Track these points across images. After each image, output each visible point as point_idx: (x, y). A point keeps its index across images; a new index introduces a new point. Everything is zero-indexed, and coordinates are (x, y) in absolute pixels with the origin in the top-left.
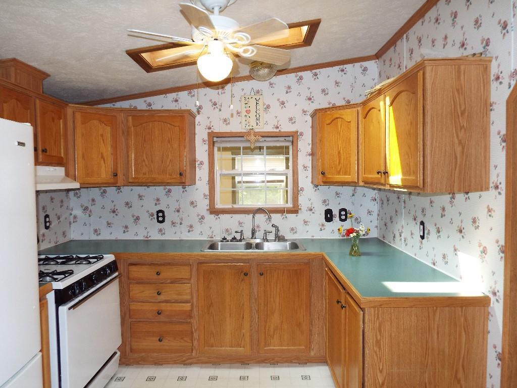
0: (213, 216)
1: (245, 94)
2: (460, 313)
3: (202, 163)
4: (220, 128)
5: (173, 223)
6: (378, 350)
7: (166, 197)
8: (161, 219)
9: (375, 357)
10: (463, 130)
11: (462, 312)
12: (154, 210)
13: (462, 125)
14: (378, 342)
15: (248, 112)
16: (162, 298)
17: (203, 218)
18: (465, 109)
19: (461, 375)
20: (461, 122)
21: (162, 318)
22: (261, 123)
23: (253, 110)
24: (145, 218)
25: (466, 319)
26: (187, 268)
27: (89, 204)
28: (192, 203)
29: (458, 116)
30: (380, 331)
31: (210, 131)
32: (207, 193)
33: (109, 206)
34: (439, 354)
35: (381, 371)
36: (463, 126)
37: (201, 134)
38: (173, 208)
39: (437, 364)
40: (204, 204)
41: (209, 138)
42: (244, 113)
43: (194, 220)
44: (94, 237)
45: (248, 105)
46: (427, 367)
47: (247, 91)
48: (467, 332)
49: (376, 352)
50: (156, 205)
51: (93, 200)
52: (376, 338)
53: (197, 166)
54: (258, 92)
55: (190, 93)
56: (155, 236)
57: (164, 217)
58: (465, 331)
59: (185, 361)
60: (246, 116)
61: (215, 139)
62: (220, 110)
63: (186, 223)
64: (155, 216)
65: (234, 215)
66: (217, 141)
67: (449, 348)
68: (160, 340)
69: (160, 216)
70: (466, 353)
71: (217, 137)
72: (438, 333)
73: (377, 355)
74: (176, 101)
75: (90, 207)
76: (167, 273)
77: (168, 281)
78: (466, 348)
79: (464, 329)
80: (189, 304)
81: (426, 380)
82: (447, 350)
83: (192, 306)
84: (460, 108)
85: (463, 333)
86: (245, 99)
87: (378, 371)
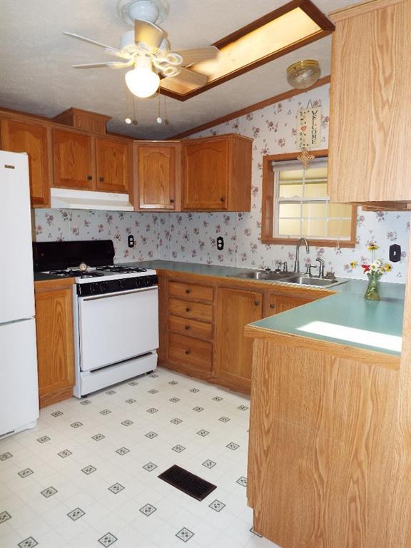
0: (264, 245)
1: (302, 108)
2: (367, 374)
3: (256, 190)
4: (275, 150)
5: (230, 250)
6: (265, 390)
7: (225, 224)
8: (220, 246)
9: (262, 399)
10: (387, 107)
11: (370, 373)
12: (215, 237)
13: (385, 99)
14: (266, 382)
15: (303, 128)
16: (190, 314)
17: (255, 247)
18: (392, 73)
19: (362, 456)
20: (384, 95)
21: (189, 333)
22: (318, 140)
23: (309, 125)
24: (208, 244)
25: (374, 383)
26: (210, 290)
27: (169, 229)
28: (246, 231)
29: (380, 85)
30: (268, 370)
31: (265, 155)
32: (260, 221)
33: (183, 232)
34: (335, 418)
35: (267, 416)
36: (388, 100)
37: (257, 159)
38: (230, 236)
39: (331, 432)
40: (256, 232)
41: (264, 163)
42: (299, 131)
43: (248, 250)
44: (172, 259)
45: (303, 121)
46: (318, 429)
47: (304, 105)
48: (375, 402)
49: (263, 393)
50: (217, 232)
51: (173, 226)
52: (265, 377)
53: (252, 192)
54: (316, 103)
55: (249, 116)
56: (215, 262)
57: (222, 244)
58: (372, 400)
59: (208, 379)
60: (301, 134)
61: (273, 163)
62: (276, 131)
63: (240, 251)
64: (216, 243)
65: (285, 246)
66: (275, 166)
67: (349, 416)
68: (187, 353)
69: (220, 244)
70: (372, 430)
71: (276, 161)
72: (335, 392)
73: (264, 396)
74: (236, 126)
75: (171, 233)
76: (197, 293)
77: (197, 301)
78: (373, 423)
79: (372, 396)
80: (210, 325)
81: (317, 446)
82: (345, 418)
83: (213, 327)
84: (384, 72)
85: (370, 402)
86: (302, 115)
87: (264, 415)
